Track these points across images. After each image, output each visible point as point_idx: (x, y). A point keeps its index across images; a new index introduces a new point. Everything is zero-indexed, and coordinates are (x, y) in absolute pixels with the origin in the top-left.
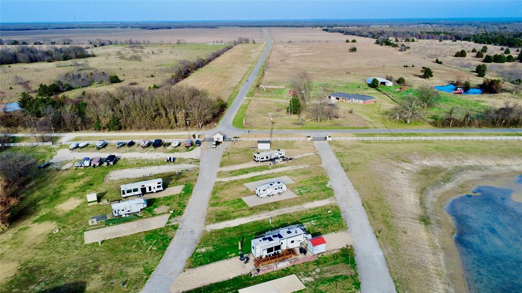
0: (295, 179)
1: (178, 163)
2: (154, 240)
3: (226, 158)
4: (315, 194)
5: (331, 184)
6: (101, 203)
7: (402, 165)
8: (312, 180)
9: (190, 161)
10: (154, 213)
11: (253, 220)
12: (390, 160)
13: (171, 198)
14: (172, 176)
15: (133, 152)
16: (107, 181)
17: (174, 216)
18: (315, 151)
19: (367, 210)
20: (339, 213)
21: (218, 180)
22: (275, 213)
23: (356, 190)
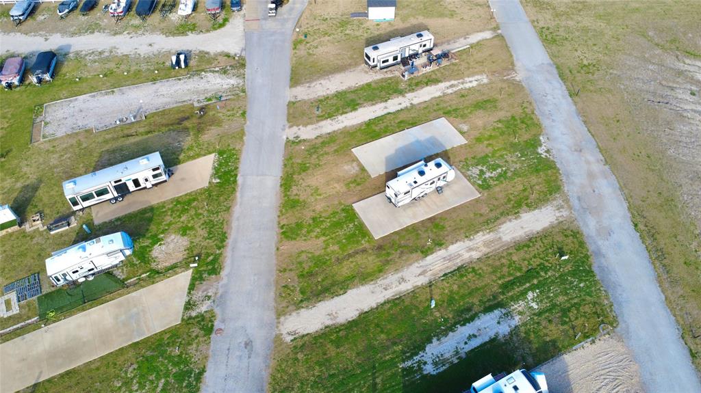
0: (465, 128)
1: (198, 72)
2: (158, 379)
3: (302, 51)
4: (518, 186)
5: (550, 147)
6: (27, 227)
7: (686, 67)
8: (502, 134)
9: (223, 61)
10: (153, 265)
11: (389, 294)
12: (658, 51)
13: (189, 203)
14: (187, 118)
15: (96, 34)
16: (40, 143)
17: (201, 279)
18: (494, 25)
19: (648, 241)
20: (587, 257)
21: (291, 133)
22: (437, 263)
23: (607, 167)
